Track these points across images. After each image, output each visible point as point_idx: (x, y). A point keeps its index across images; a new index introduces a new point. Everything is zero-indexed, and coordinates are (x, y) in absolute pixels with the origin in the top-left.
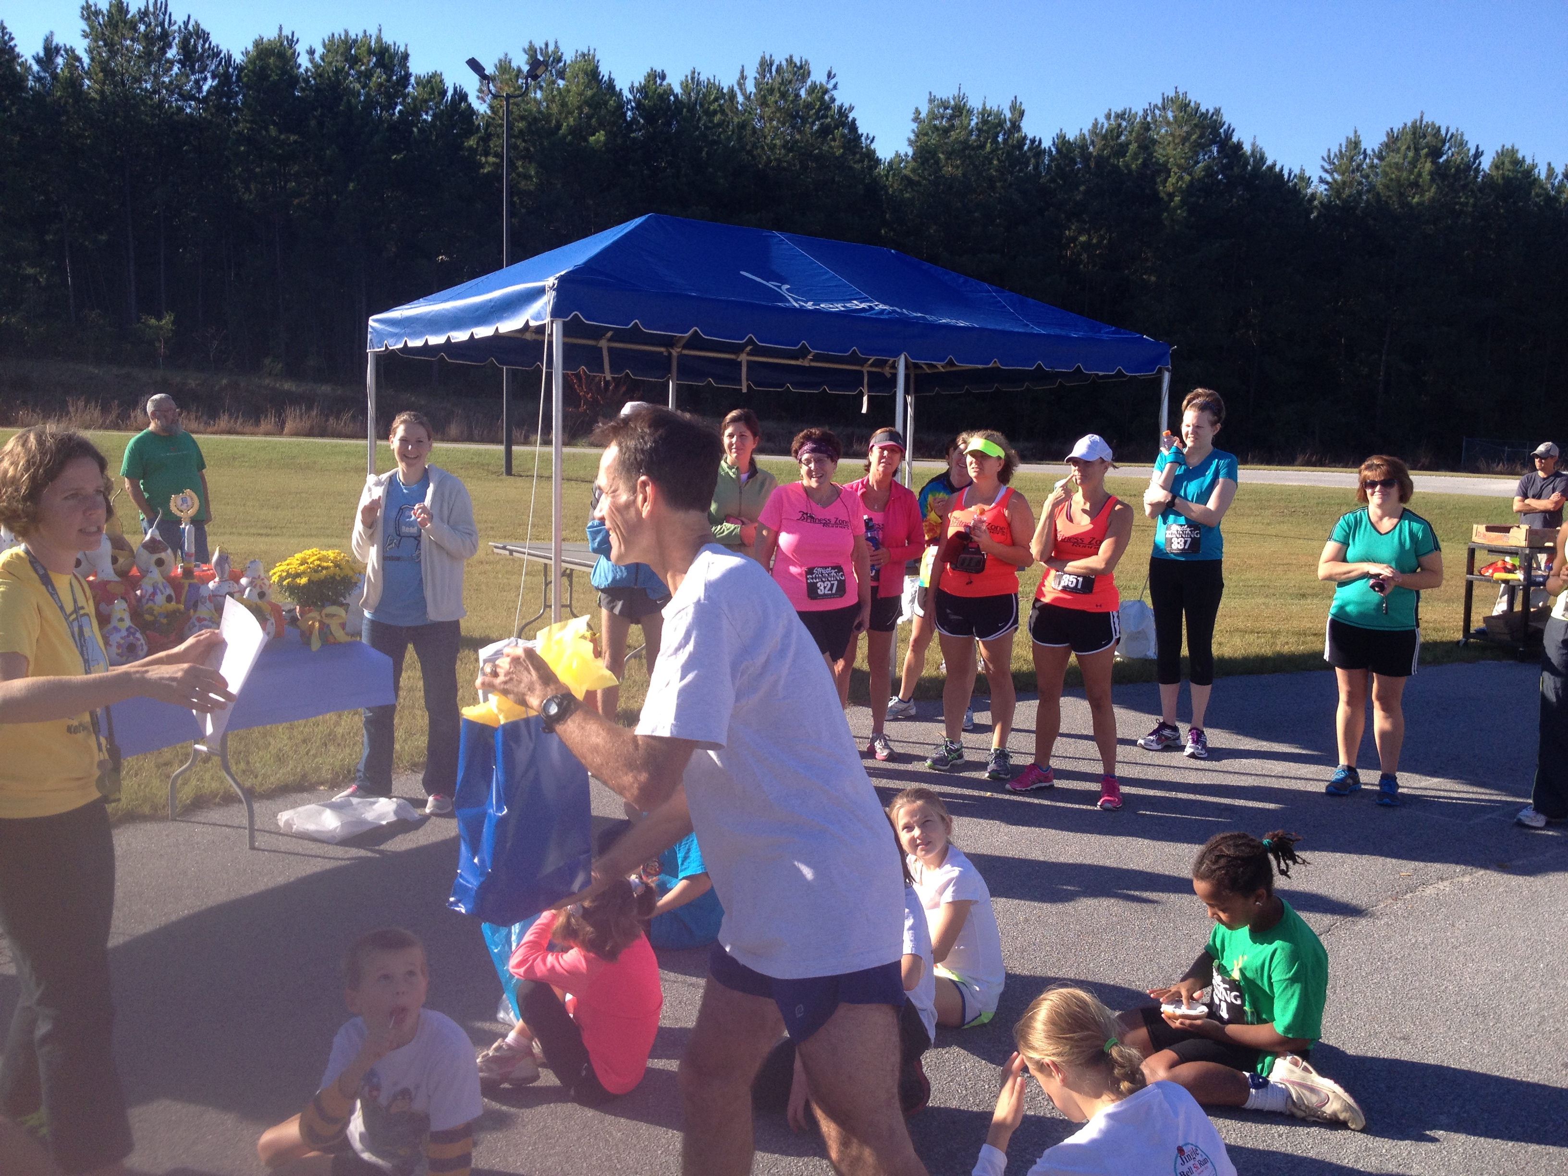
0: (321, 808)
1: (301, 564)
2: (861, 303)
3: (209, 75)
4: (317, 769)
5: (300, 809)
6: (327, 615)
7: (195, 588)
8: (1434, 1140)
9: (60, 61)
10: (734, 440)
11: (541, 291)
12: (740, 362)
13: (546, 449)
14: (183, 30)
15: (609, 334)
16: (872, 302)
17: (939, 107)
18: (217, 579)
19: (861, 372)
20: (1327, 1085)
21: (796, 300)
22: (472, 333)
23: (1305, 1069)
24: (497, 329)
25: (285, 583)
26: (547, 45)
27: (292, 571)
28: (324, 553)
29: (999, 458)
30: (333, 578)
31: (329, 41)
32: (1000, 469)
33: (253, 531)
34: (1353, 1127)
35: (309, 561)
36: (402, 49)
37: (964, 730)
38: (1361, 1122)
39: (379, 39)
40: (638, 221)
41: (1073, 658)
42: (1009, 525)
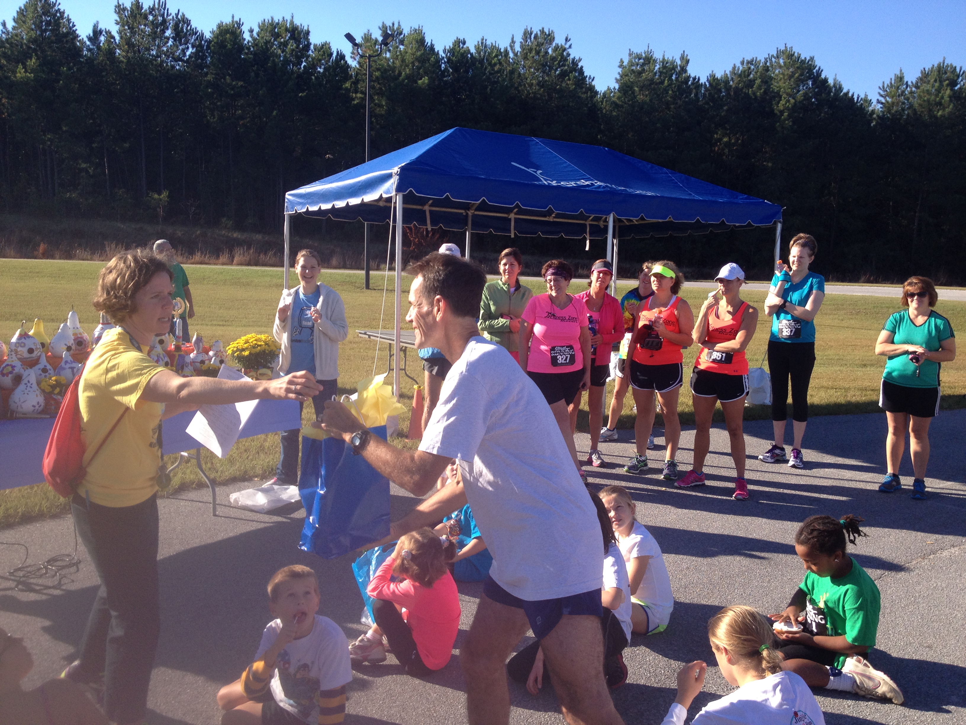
0: (256, 491)
1: (245, 343)
2: (586, 181)
3: (190, 46)
4: (253, 468)
5: (243, 492)
6: (260, 374)
7: (182, 357)
8: (948, 712)
9: (102, 38)
10: (507, 267)
11: (390, 176)
12: (510, 220)
13: (391, 273)
14: (175, 18)
15: (430, 202)
16: (592, 180)
17: (635, 58)
18: (195, 352)
19: (585, 225)
20: (879, 676)
21: (546, 180)
22: (348, 202)
23: (865, 665)
24: (363, 199)
25: (235, 354)
26: (393, 24)
27: (240, 347)
28: (259, 336)
29: (672, 278)
30: (264, 351)
31: (262, 24)
32: (672, 285)
33: (214, 323)
34: (896, 702)
35: (250, 341)
36: (306, 28)
37: (648, 449)
38: (901, 699)
39: (292, 22)
40: (449, 132)
41: (718, 404)
42: (678, 320)
